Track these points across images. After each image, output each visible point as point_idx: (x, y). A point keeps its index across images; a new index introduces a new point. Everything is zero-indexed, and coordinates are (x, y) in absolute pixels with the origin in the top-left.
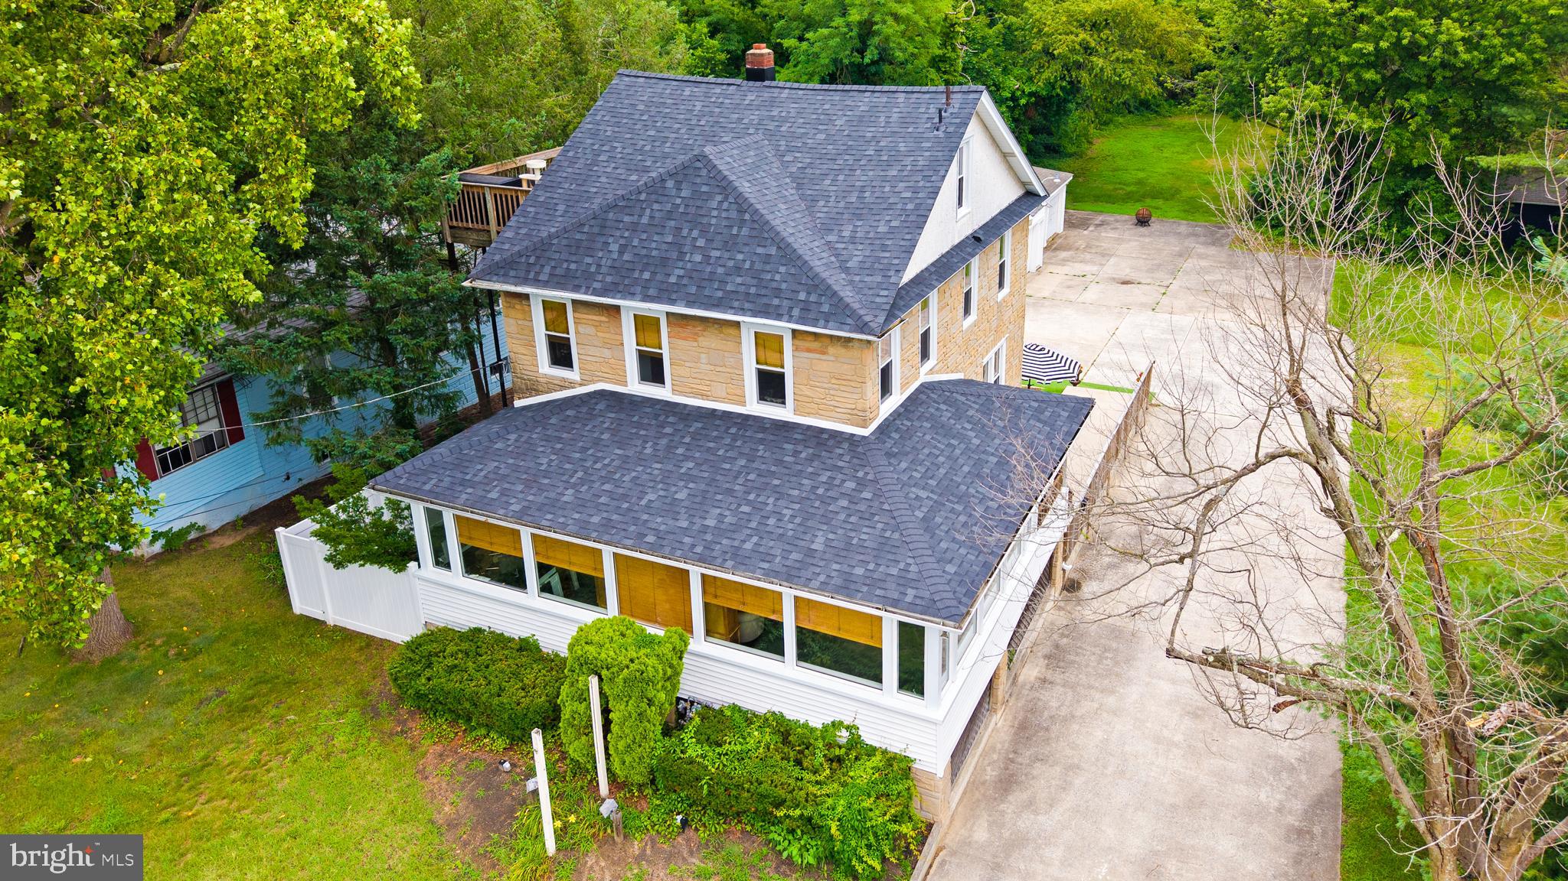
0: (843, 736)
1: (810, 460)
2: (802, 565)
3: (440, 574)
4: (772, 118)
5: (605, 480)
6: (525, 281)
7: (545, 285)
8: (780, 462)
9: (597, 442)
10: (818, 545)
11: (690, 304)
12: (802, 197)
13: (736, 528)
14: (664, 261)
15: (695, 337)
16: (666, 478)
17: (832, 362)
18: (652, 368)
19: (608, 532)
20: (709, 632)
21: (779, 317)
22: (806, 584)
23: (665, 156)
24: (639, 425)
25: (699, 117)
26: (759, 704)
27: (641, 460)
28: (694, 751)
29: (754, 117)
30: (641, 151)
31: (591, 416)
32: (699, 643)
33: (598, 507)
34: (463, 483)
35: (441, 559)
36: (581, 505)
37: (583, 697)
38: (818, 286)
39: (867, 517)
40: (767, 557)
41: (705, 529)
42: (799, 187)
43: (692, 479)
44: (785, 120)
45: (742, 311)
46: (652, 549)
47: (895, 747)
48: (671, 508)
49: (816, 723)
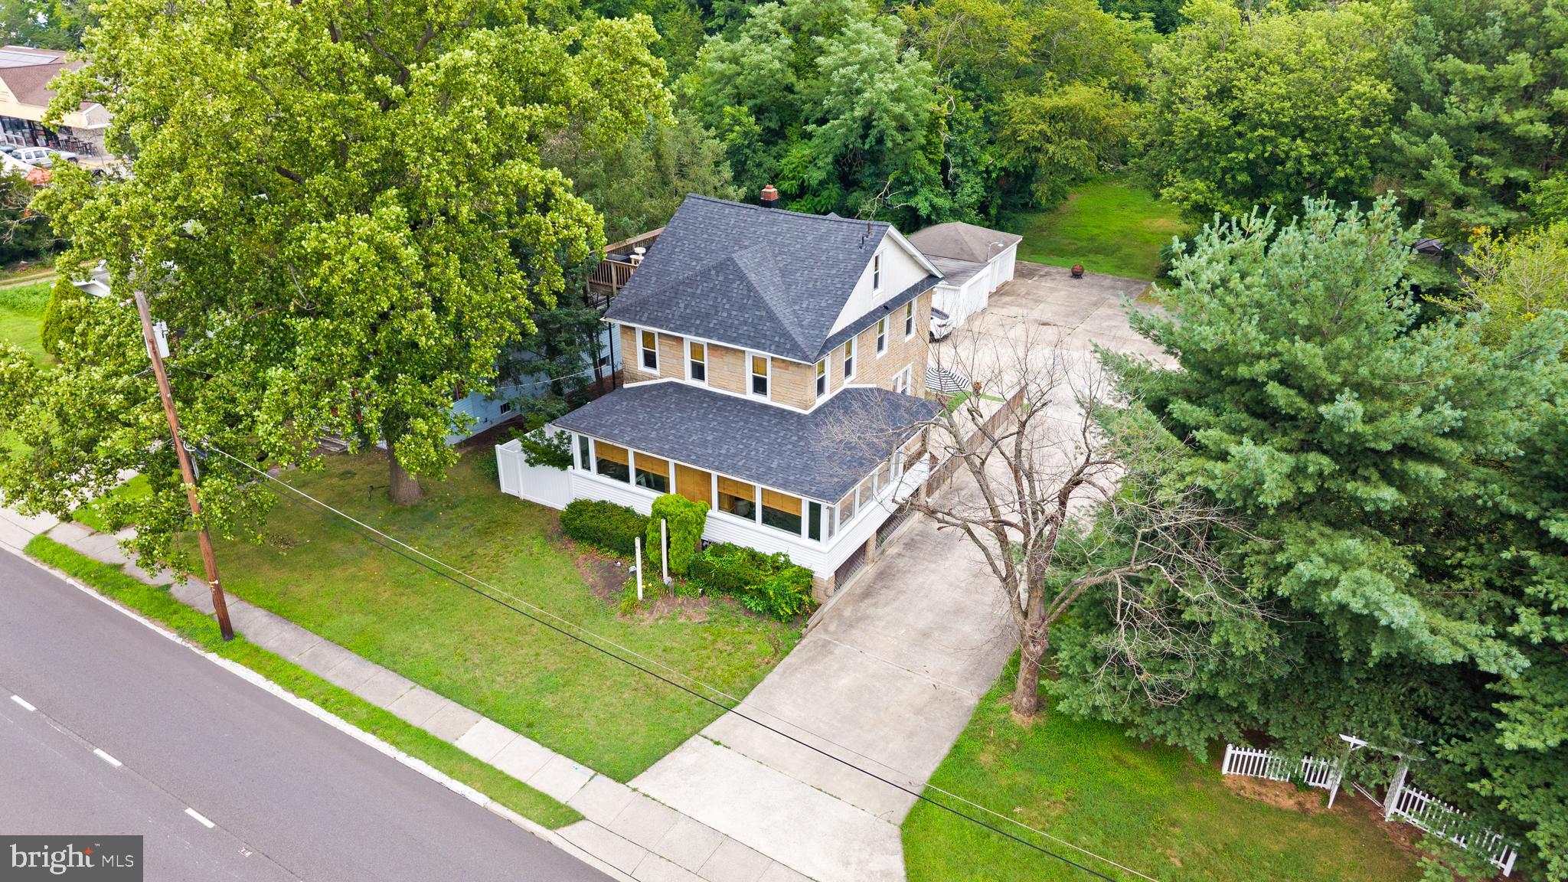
0: (782, 559)
1: (776, 425)
2: (765, 473)
3: (585, 472)
4: (773, 233)
5: (672, 428)
6: (634, 321)
7: (645, 323)
8: (760, 425)
9: (668, 409)
10: (774, 465)
11: (719, 339)
12: (784, 283)
13: (735, 455)
14: (708, 315)
15: (722, 356)
16: (702, 429)
17: (789, 375)
18: (698, 372)
19: (672, 453)
20: (720, 508)
21: (764, 349)
22: (765, 483)
23: (712, 251)
24: (690, 402)
25: (733, 228)
26: (741, 542)
27: (690, 419)
28: (709, 558)
29: (762, 231)
30: (699, 247)
31: (665, 395)
32: (714, 512)
33: (668, 441)
34: (601, 425)
35: (586, 465)
36: (660, 439)
37: (658, 530)
38: (785, 335)
39: (800, 454)
40: (749, 469)
41: (720, 455)
42: (783, 276)
43: (716, 430)
44: (779, 234)
45: (746, 345)
46: (694, 462)
47: (805, 565)
48: (704, 443)
49: (769, 553)
